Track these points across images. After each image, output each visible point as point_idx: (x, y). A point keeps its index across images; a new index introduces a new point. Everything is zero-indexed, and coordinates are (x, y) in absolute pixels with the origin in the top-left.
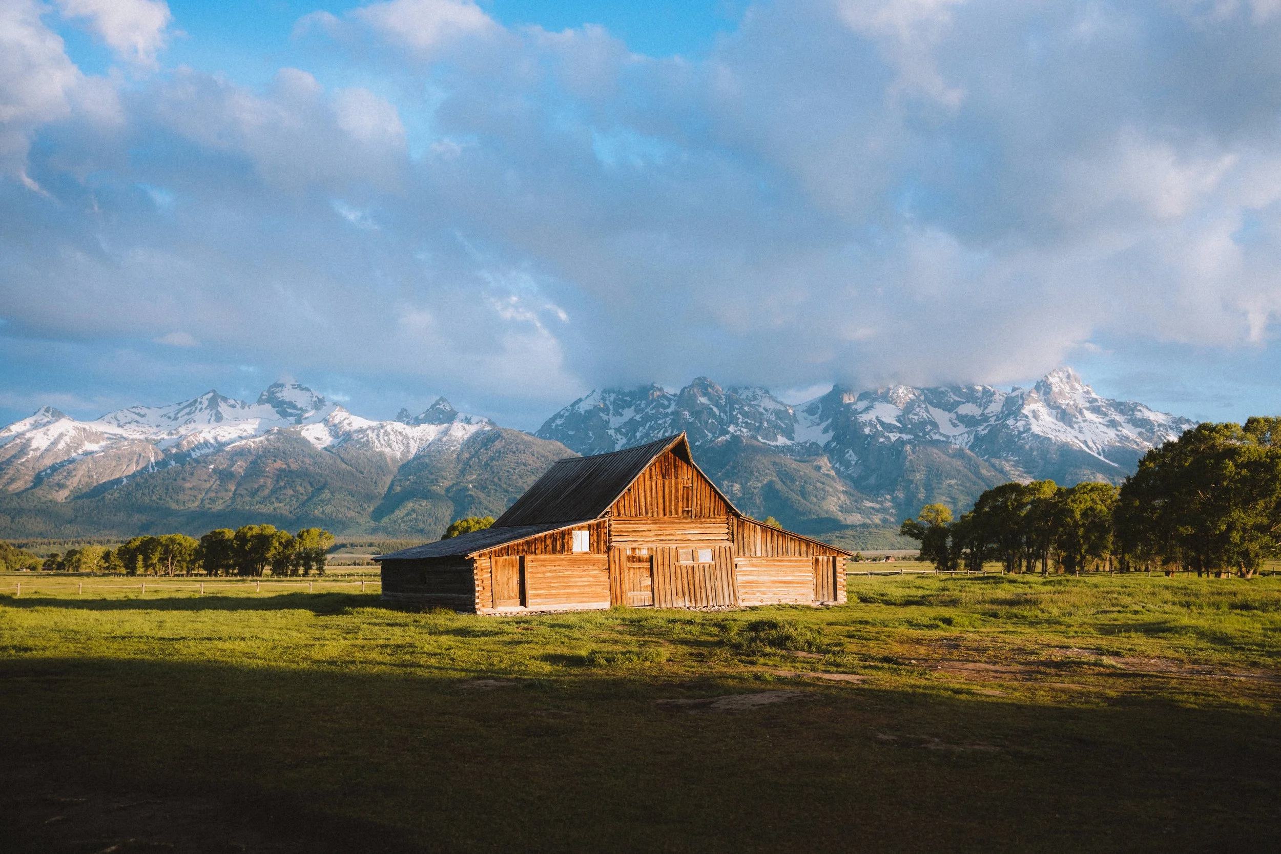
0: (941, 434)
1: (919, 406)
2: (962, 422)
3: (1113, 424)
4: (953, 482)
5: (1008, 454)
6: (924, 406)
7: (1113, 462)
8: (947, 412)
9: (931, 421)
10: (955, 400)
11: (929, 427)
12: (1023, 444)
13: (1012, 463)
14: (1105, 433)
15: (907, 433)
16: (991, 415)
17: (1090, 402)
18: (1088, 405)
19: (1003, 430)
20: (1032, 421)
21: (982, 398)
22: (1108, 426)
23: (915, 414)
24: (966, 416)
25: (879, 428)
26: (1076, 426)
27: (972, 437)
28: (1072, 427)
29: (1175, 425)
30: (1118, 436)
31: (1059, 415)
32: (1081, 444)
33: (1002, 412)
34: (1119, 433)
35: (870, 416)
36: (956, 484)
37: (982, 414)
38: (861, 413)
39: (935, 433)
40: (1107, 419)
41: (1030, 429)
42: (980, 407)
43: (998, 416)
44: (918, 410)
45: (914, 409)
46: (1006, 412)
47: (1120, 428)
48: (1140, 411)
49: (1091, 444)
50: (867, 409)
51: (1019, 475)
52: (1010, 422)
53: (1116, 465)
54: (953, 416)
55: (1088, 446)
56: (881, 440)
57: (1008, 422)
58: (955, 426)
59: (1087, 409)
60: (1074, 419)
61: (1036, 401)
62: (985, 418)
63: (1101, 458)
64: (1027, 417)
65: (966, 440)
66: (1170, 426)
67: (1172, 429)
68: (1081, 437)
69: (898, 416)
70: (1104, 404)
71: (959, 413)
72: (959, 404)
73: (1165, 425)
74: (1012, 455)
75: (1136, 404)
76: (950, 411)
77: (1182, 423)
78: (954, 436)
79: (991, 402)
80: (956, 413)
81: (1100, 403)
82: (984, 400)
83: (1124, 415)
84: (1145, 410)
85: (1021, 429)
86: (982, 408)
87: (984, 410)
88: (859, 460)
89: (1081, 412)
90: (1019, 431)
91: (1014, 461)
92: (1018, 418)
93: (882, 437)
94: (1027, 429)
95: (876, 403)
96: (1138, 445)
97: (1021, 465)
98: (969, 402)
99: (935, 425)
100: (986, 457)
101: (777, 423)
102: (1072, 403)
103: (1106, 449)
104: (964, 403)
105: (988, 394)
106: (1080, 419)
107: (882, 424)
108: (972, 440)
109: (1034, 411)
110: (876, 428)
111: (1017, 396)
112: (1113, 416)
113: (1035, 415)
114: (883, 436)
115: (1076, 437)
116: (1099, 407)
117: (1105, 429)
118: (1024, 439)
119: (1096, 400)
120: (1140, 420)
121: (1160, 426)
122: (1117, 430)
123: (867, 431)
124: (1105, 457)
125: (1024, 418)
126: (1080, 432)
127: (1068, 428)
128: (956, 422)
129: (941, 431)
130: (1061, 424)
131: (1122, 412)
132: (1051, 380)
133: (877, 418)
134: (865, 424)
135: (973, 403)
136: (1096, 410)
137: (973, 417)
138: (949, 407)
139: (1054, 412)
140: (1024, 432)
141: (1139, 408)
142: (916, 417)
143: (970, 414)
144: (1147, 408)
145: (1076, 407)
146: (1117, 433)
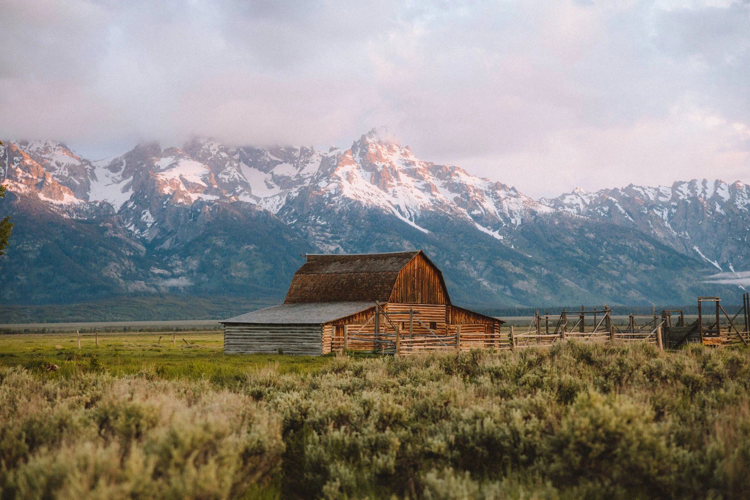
0: (251, 196)
1: (231, 165)
2: (278, 183)
3: (428, 188)
4: (252, 247)
5: (317, 218)
6: (236, 165)
7: (424, 228)
8: (263, 173)
9: (243, 181)
10: (271, 160)
11: (240, 188)
12: (334, 207)
13: (319, 228)
14: (419, 197)
15: (212, 194)
16: (307, 176)
17: (406, 165)
18: (404, 168)
19: (314, 192)
20: (345, 183)
21: (300, 158)
22: (423, 191)
23: (226, 174)
24: (283, 177)
25: (182, 188)
26: (390, 190)
27: (284, 199)
28: (386, 191)
29: (491, 190)
30: (432, 201)
31: (373, 178)
32: (394, 209)
33: (318, 174)
34: (434, 198)
35: (174, 174)
36: (255, 250)
37: (298, 175)
38: (164, 170)
39: (246, 195)
40: (423, 182)
41: (341, 192)
42: (297, 167)
43: (312, 177)
44: (229, 169)
45: (224, 168)
46: (322, 173)
47: (434, 193)
48: (457, 175)
49: (403, 209)
50: (171, 167)
51: (324, 241)
52: (323, 184)
53: (426, 231)
54: (269, 176)
55: (400, 211)
56: (180, 200)
57: (319, 184)
58: (270, 187)
59: (404, 172)
60: (389, 183)
61: (351, 163)
62: (301, 180)
63: (413, 224)
64: (339, 179)
65: (277, 203)
66: (486, 192)
67: (488, 194)
68: (395, 202)
69: (204, 175)
70: (421, 167)
71: (275, 173)
72: (277, 163)
73: (481, 190)
74: (320, 219)
75: (454, 168)
76: (266, 171)
77: (497, 189)
78: (265, 198)
79: (307, 162)
80: (272, 173)
81: (417, 166)
82: (302, 161)
83: (441, 180)
84: (462, 175)
85: (333, 192)
86: (299, 169)
87: (300, 171)
88: (155, 222)
89: (396, 174)
90: (330, 194)
91: (322, 226)
92: (331, 180)
93: (182, 198)
94: (338, 193)
95: (182, 160)
96: (452, 210)
97: (328, 230)
98: (286, 163)
99: (246, 186)
100: (295, 221)
101: (71, 179)
102: (387, 165)
103: (418, 215)
104: (281, 163)
105: (307, 153)
106: (395, 182)
107: (186, 183)
108: (284, 203)
109: (348, 173)
110: (178, 186)
111: (334, 157)
112: (431, 180)
113: (349, 177)
114: (182, 196)
115: (389, 202)
116: (416, 170)
117: (420, 194)
118: (334, 202)
119: (414, 163)
120: (456, 184)
121: (475, 191)
122: (432, 195)
123: (167, 190)
124: (416, 223)
125: (337, 181)
126: (394, 196)
127: (383, 192)
128: (271, 183)
129: (254, 192)
130: (375, 187)
131: (440, 176)
132: (369, 140)
133: (181, 177)
134: (165, 183)
135: (291, 163)
136: (413, 173)
137: (289, 178)
138: (266, 167)
139: (369, 174)
140: (335, 195)
141: (456, 172)
142: (226, 177)
143: (286, 174)
144: (465, 172)
145: (392, 169)
146: (432, 198)
